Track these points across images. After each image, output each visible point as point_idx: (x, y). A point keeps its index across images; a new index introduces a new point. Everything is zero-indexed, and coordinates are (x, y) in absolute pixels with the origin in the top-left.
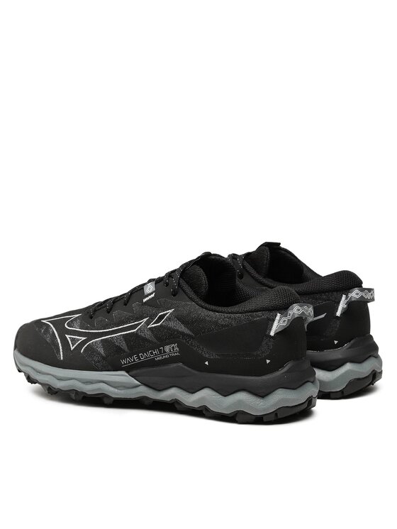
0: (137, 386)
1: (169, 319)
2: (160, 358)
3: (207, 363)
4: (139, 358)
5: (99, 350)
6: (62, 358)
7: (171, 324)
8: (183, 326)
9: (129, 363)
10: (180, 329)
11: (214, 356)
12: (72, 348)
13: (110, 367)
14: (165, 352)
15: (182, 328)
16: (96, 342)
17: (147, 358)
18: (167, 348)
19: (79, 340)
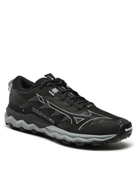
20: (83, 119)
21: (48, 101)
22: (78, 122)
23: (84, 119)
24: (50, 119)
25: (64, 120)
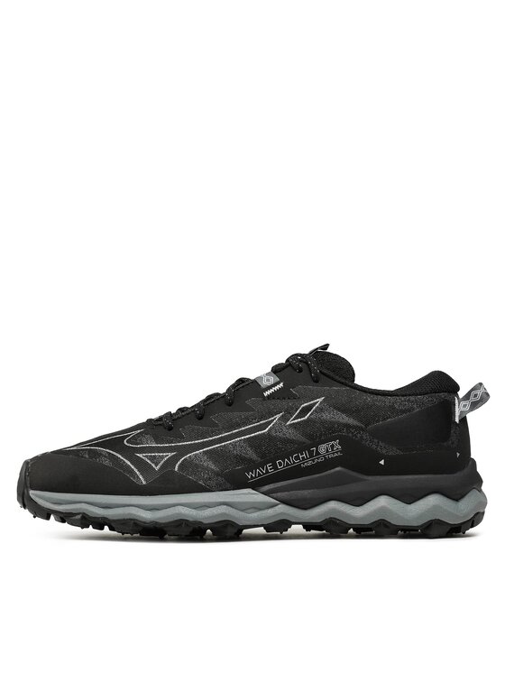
0: (274, 506)
1: (320, 410)
2: (310, 463)
3: (382, 462)
4: (275, 467)
5: (205, 464)
6: (144, 483)
7: (326, 416)
8: (344, 416)
9: (259, 475)
10: (341, 420)
11: (394, 451)
12: (157, 468)
13: (228, 485)
14: (318, 453)
15: (344, 419)
16: (196, 455)
17: (288, 464)
18: (322, 448)
19: (162, 457)
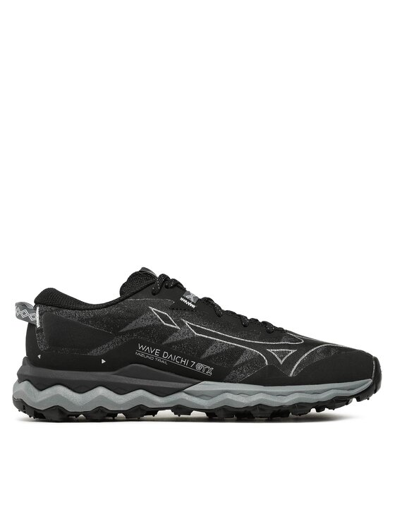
20: (292, 351)
21: (186, 322)
22: (282, 359)
23: (294, 351)
24: (200, 367)
25: (242, 360)
